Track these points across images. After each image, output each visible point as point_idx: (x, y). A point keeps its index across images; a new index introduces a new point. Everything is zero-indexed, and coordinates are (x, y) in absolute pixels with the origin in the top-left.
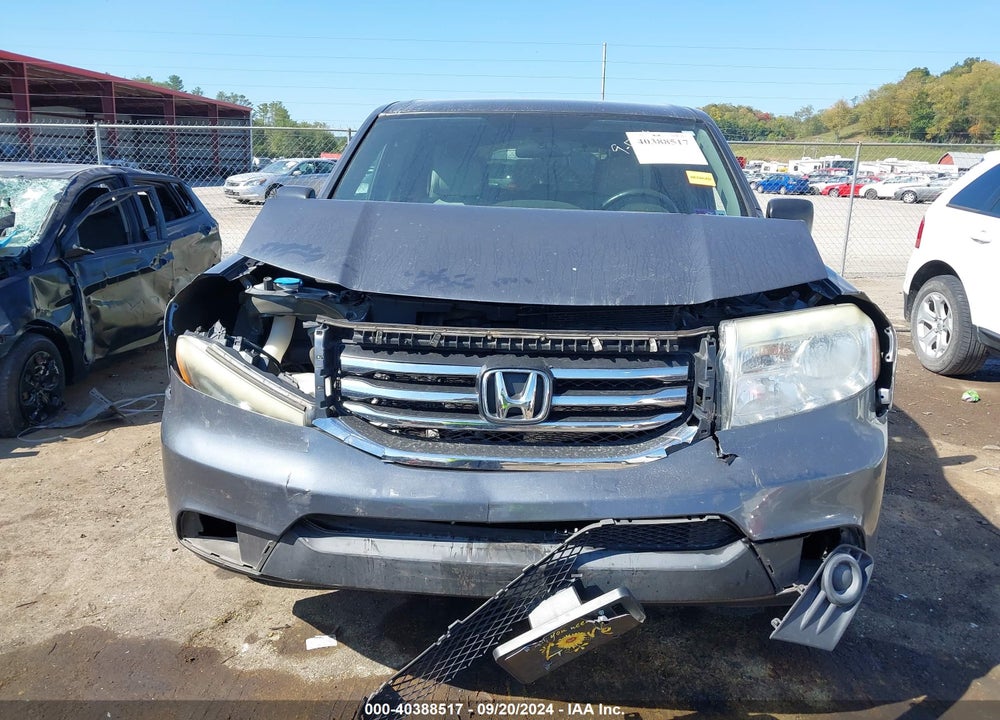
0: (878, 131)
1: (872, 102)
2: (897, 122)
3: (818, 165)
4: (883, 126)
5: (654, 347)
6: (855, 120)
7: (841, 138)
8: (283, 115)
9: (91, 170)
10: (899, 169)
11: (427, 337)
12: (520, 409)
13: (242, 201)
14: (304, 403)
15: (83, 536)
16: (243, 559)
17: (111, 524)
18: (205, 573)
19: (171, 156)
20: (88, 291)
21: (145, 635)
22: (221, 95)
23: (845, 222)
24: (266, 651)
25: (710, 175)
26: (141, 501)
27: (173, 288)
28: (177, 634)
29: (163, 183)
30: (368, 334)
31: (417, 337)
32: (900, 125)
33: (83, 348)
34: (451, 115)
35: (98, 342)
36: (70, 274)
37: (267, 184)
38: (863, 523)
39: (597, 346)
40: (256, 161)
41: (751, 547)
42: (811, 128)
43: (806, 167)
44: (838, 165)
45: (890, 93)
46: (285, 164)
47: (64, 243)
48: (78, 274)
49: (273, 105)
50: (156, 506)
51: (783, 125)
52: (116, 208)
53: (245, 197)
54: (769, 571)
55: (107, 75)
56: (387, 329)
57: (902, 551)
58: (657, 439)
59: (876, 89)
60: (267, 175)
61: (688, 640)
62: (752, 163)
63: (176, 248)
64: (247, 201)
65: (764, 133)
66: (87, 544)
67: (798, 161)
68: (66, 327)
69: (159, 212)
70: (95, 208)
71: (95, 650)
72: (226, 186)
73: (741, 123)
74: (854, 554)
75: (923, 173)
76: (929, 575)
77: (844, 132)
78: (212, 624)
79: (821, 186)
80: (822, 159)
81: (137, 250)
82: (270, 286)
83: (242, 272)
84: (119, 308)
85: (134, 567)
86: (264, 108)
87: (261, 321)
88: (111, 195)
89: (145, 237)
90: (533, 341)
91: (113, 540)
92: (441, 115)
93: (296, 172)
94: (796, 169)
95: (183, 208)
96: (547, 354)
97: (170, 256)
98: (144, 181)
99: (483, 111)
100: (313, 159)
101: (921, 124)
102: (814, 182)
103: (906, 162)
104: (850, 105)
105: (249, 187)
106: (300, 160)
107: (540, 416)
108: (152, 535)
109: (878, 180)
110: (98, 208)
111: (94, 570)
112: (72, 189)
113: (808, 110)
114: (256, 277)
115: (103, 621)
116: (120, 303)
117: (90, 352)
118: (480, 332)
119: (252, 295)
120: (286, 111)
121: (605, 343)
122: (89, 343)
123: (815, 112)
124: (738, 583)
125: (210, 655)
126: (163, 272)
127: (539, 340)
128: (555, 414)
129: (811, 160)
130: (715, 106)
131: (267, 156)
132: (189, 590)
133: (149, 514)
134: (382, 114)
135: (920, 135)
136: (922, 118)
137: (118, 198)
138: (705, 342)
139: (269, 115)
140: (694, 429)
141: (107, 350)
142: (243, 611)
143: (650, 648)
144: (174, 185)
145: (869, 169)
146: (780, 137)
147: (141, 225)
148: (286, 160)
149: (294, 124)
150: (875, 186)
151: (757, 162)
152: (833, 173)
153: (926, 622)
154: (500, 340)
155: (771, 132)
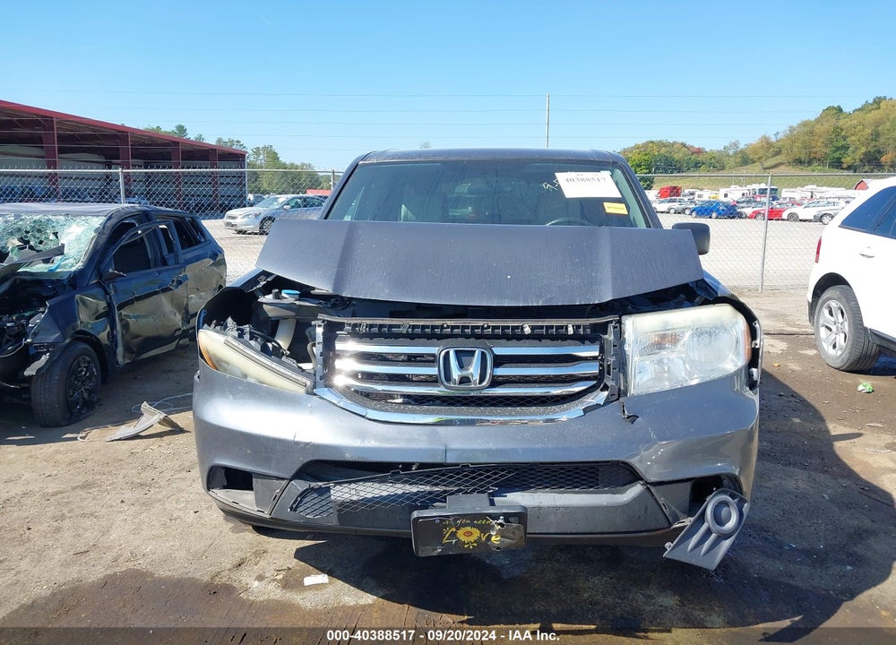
0: (799, 162)
1: (793, 136)
2: (816, 153)
3: (745, 192)
4: (803, 157)
5: (571, 331)
6: (778, 153)
7: (766, 168)
8: (273, 157)
9: (123, 209)
10: (818, 195)
11: (399, 326)
12: (469, 378)
13: (240, 232)
14: (304, 380)
15: (122, 502)
16: (257, 506)
17: (144, 492)
18: (221, 529)
19: (176, 194)
20: (121, 307)
21: (176, 575)
22: (219, 140)
23: (762, 241)
24: (272, 586)
25: (623, 206)
26: (167, 475)
27: (187, 304)
28: (202, 574)
29: (180, 218)
30: (355, 326)
31: (391, 326)
32: (818, 156)
33: (115, 353)
34: (416, 162)
35: (128, 349)
36: (107, 293)
37: (261, 217)
38: (740, 472)
39: (527, 330)
40: (251, 197)
41: (648, 488)
42: (738, 160)
43: (734, 194)
44: (763, 192)
45: (808, 129)
46: (276, 199)
47: (102, 268)
48: (112, 292)
49: (265, 148)
50: (179, 478)
51: (714, 158)
52: (142, 239)
53: (244, 228)
54: (663, 508)
55: (123, 126)
56: (369, 321)
57: (794, 511)
58: (577, 402)
59: (795, 125)
60: (261, 209)
61: (611, 578)
62: (687, 191)
63: (191, 271)
64: (244, 233)
65: (697, 165)
66: (126, 508)
67: (727, 189)
68: (103, 336)
69: (176, 242)
70: (125, 240)
71: (138, 586)
72: (226, 220)
73: (677, 156)
74: (733, 497)
75: (839, 198)
76: (815, 530)
77: (768, 163)
78: (229, 566)
79: (748, 211)
80: (749, 187)
81: (160, 273)
82: (278, 296)
83: (255, 286)
84: (144, 320)
85: (165, 525)
86: (257, 152)
87: (270, 323)
88: (138, 228)
89: (165, 263)
90: (478, 327)
91: (146, 505)
92: (408, 162)
93: (285, 207)
94: (726, 195)
95: (195, 239)
96: (488, 337)
97: (186, 278)
98: (165, 217)
99: (441, 159)
100: (301, 195)
101: (837, 155)
102: (743, 207)
103: (825, 188)
104: (773, 139)
105: (246, 219)
106: (290, 196)
107: (484, 383)
108: (178, 501)
109: (799, 205)
110: (129, 239)
111: (134, 527)
112: (109, 224)
113: (736, 144)
114: (267, 290)
115: (142, 564)
116: (145, 317)
117: (121, 357)
118: (438, 322)
119: (263, 303)
120: (276, 154)
121: (533, 328)
122: (120, 350)
123: (742, 146)
124: (640, 517)
125: (229, 589)
126: (180, 291)
127: (483, 326)
128: (496, 382)
129: (739, 188)
130: (653, 142)
131: (260, 193)
132: (209, 542)
133: (174, 485)
134: (361, 162)
135: (837, 164)
136: (838, 149)
137: (144, 231)
138: (611, 327)
139: (261, 157)
140: (606, 393)
141: (134, 356)
142: (253, 558)
143: (580, 584)
144: (187, 219)
145: (792, 195)
146: (712, 168)
147: (161, 252)
148: (279, 196)
149: (284, 166)
150: (795, 210)
151: (692, 190)
152: (758, 199)
153: (810, 566)
154: (453, 327)
155: (703, 163)
